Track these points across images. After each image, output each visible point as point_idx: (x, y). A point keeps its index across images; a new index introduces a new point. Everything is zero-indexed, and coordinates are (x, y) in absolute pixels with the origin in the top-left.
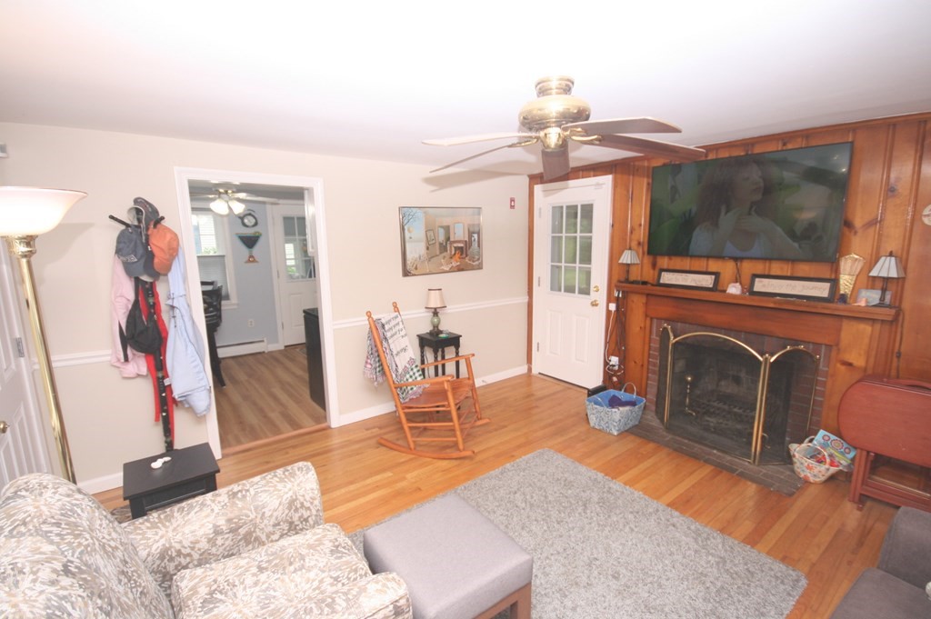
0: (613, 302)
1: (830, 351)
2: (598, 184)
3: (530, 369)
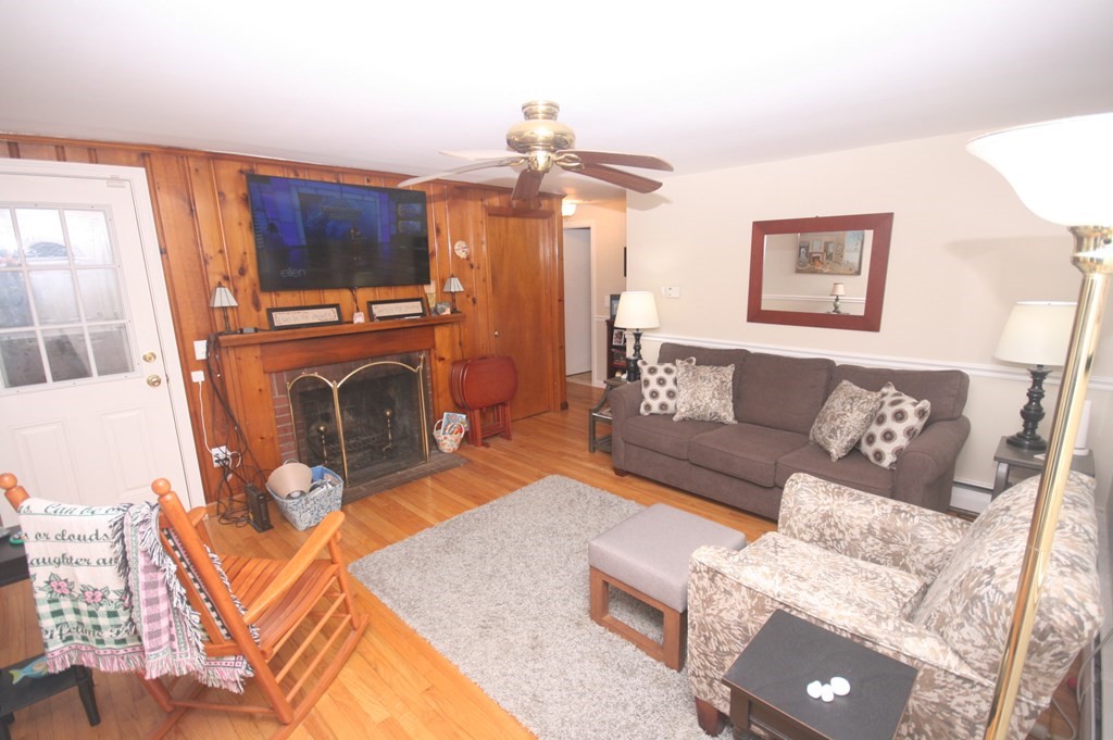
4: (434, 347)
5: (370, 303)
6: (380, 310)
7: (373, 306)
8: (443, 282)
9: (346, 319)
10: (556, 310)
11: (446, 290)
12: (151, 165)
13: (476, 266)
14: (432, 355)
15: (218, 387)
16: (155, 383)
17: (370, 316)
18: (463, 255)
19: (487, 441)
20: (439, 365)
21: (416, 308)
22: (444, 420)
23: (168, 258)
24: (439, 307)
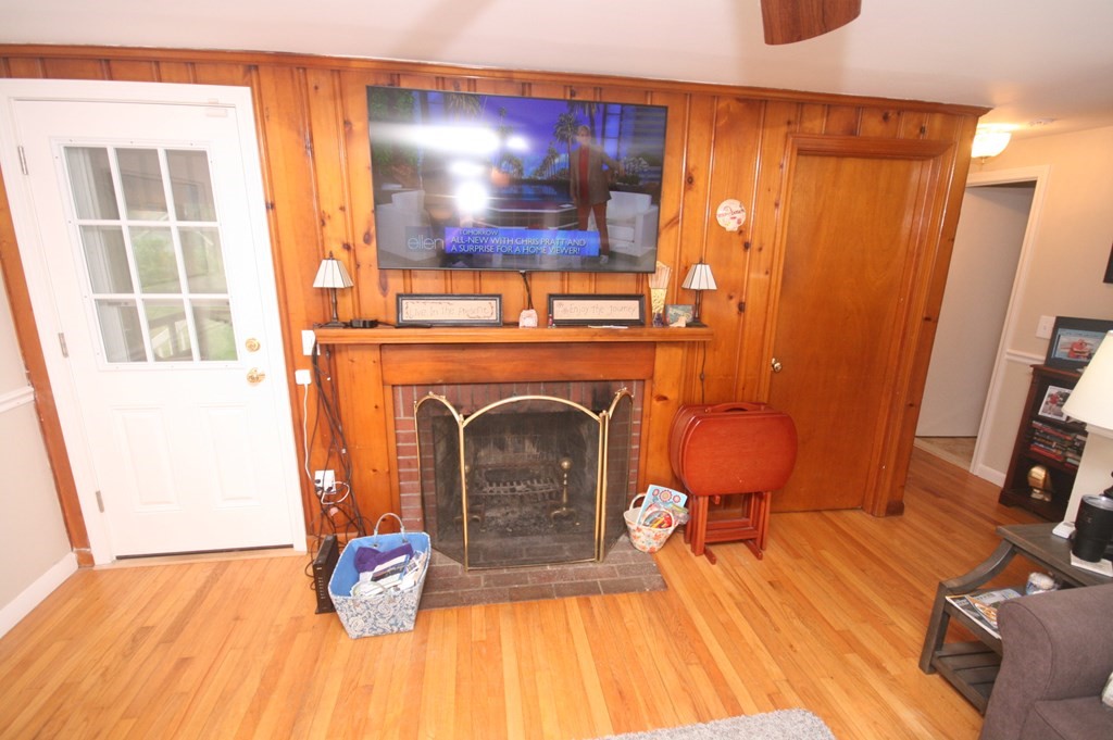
0: (305, 368)
1: (644, 387)
2: (214, 104)
3: (86, 560)
4: (652, 377)
5: (552, 297)
6: (565, 310)
7: (556, 302)
8: (683, 271)
9: (511, 319)
10: (914, 338)
11: (686, 285)
12: (259, 84)
13: (755, 245)
14: (647, 390)
15: (328, 394)
16: (254, 379)
17: (547, 318)
18: (731, 225)
19: (714, 550)
20: (657, 405)
21: (631, 310)
22: (648, 496)
23: (275, 216)
24: (671, 311)
